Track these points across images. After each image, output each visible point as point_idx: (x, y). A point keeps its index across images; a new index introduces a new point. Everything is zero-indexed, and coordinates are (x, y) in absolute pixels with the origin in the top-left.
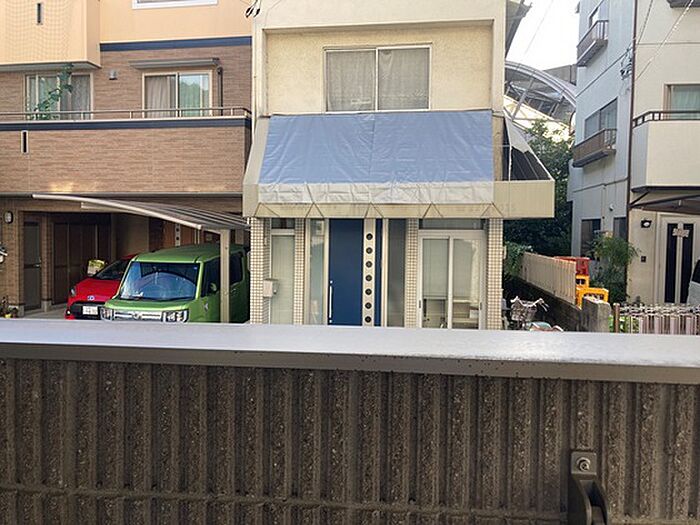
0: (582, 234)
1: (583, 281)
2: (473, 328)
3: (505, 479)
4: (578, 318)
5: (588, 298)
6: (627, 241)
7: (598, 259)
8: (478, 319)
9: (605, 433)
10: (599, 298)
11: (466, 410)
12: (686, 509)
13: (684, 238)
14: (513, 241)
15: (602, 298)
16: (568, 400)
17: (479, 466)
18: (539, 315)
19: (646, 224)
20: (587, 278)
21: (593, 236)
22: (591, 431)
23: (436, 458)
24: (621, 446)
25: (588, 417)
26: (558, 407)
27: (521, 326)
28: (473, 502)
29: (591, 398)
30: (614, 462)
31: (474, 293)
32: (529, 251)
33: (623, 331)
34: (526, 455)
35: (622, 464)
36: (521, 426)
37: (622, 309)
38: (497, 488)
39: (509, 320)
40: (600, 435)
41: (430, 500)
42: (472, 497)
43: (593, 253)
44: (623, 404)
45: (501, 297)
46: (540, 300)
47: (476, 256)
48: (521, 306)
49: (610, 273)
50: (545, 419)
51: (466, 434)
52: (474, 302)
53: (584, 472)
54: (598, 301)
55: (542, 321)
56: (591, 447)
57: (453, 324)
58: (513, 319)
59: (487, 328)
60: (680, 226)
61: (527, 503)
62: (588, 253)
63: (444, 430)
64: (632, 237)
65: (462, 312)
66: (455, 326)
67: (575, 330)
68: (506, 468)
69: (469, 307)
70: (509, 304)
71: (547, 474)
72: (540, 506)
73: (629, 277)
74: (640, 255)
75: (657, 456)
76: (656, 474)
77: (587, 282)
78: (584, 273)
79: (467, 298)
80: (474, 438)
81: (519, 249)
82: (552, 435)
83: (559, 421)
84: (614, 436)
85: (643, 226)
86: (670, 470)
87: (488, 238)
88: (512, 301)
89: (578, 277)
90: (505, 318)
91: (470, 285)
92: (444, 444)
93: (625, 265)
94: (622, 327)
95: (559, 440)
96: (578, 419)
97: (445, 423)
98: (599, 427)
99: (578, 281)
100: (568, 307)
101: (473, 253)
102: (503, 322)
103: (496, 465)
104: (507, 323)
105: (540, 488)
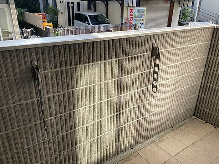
0: (43, 5)
1: (45, 21)
2: (11, 40)
3: (20, 70)
4: (44, 33)
5: (47, 27)
6: (57, 7)
7: (49, 14)
8: (12, 37)
9: (38, 57)
10: (50, 26)
11: (8, 57)
12: (54, 68)
13: (72, 6)
14: (20, 7)
15: (51, 26)
16: (30, 52)
17: (14, 68)
18: (33, 33)
19: (61, 2)
20: (46, 20)
21: (46, 6)
22: (35, 57)
23: (4, 68)
24: (41, 59)
25: (34, 55)
26: (28, 54)
27: (27, 38)
28: (14, 76)
29: (34, 51)
30: (40, 62)
31: (9, 28)
32: (26, 11)
33: (58, 36)
34: (23, 64)
35: (42, 62)
36: (21, 59)
37: (57, 29)
38: (18, 71)
39: (23, 35)
40: (37, 58)
41: (4, 77)
42: (14, 74)
43: (47, 12)
44: (40, 51)
45: (19, 28)
46: (32, 29)
47: (7, 14)
48: (26, 31)
49: (53, 18)
50: (26, 57)
51: (10, 62)
52: (10, 31)
53: (35, 65)
54: (50, 28)
55: (34, 35)
56: (36, 60)
57: (3, 39)
58: (24, 35)
59: (16, 39)
60: (70, 3)
61: (25, 73)
62: (45, 12)
63: (4, 63)
64: (58, 6)
65: (6, 35)
66: (4, 40)
67: (44, 37)
68: (20, 67)
69: (8, 33)
70: (22, 31)
71: (28, 67)
72: (28, 73)
73: (58, 19)
74: (61, 12)
75: (48, 59)
76: (48, 63)
77: (46, 22)
78: (45, 19)
79: (7, 29)
80: (11, 63)
81: (22, 10)
82: (28, 59)
83: (29, 56)
84: (39, 57)
85: (60, 3)
86: (50, 62)
87: (10, 7)
88: (23, 29)
89: (43, 20)
90: (22, 35)
91: (7, 25)
92: (5, 65)
93: (57, 15)
94: (57, 35)
95: (29, 60)
96: (32, 55)
97: (4, 61)
98: (36, 56)
99: (43, 21)
100: (41, 30)
101: (5, 12)
102: (21, 37)
103: (17, 67)
104: (23, 37)
105: (27, 70)
